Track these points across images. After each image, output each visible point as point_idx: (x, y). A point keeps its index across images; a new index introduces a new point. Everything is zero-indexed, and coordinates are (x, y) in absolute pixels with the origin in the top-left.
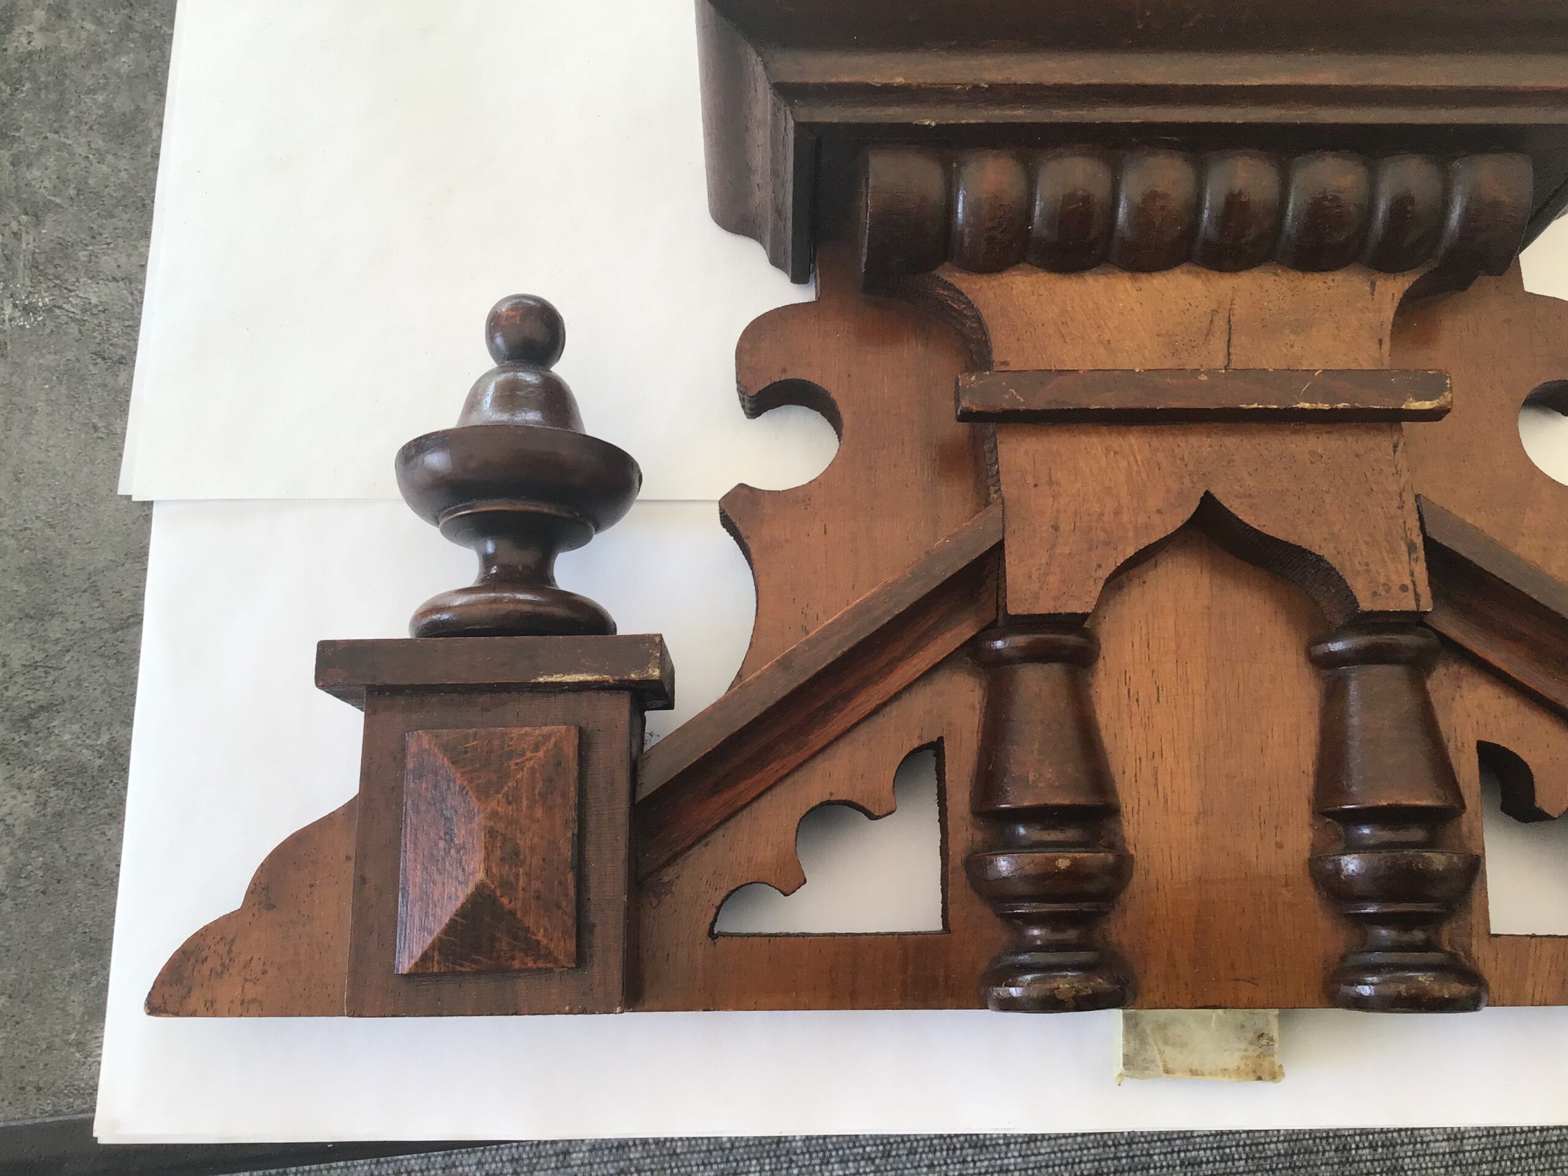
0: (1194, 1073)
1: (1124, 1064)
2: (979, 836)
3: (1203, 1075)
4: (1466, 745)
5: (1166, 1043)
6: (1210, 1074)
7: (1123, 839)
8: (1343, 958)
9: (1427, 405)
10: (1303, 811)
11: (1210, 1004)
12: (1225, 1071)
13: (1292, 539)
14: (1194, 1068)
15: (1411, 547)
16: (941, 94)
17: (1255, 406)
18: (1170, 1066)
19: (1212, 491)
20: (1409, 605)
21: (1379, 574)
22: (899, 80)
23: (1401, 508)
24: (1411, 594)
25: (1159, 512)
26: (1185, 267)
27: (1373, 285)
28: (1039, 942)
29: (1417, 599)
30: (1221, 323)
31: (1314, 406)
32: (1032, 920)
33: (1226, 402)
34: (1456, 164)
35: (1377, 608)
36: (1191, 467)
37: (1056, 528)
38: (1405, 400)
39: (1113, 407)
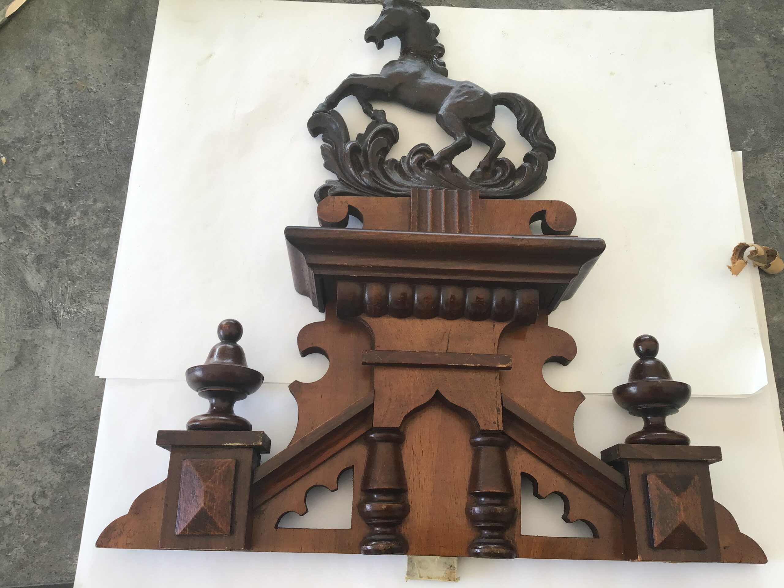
0: (429, 578)
1: (407, 574)
2: (363, 498)
3: (432, 579)
4: (517, 473)
5: (420, 567)
6: (434, 578)
7: (408, 500)
8: (474, 541)
9: (504, 366)
10: (464, 492)
11: (432, 554)
12: (439, 578)
13: (462, 406)
14: (429, 576)
15: (498, 410)
16: (358, 268)
17: (452, 364)
18: (421, 575)
19: (439, 390)
20: (496, 428)
21: (487, 418)
22: (346, 264)
23: (496, 397)
24: (496, 425)
25: (422, 396)
26: (437, 318)
27: (494, 326)
28: (379, 532)
29: (498, 426)
30: (446, 337)
31: (470, 365)
32: (376, 525)
33: (443, 363)
34: (517, 291)
35: (486, 429)
36: (433, 382)
37: (390, 400)
38: (498, 364)
39: (409, 363)
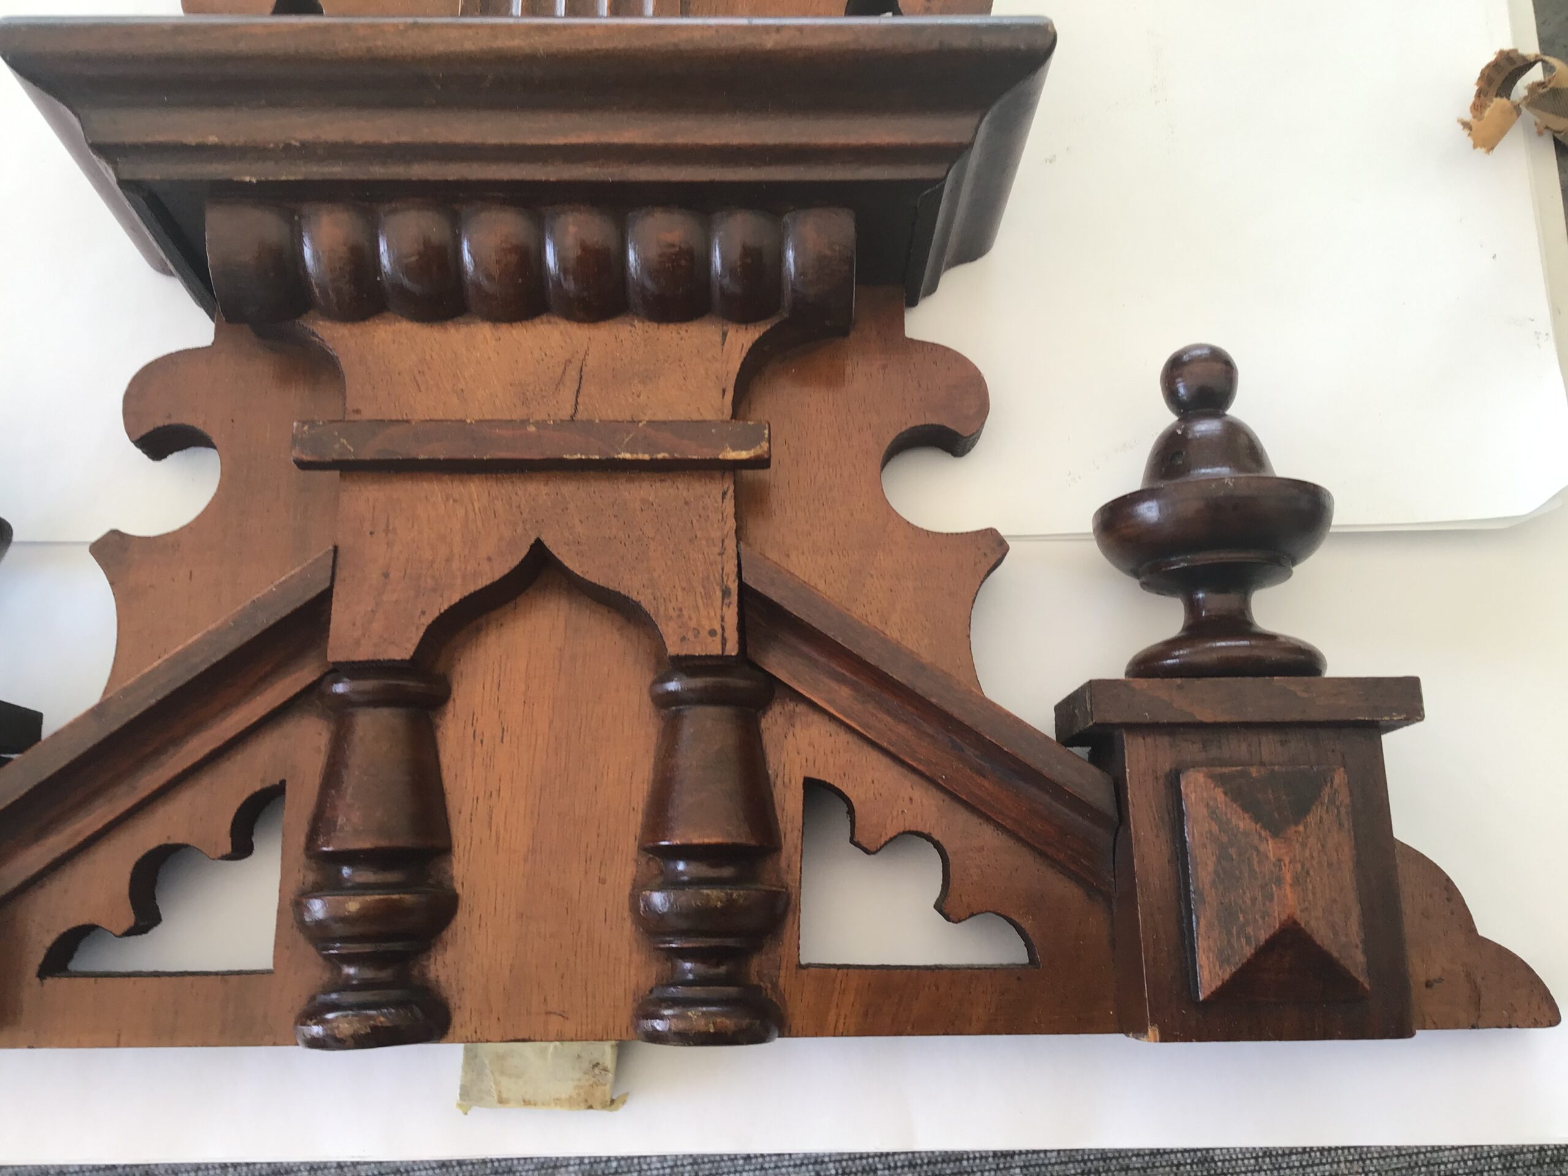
0: (527, 1103)
1: (461, 1095)
2: (311, 877)
3: (535, 1105)
4: (793, 782)
5: (502, 1073)
6: (543, 1104)
7: (452, 878)
9: (744, 455)
10: (627, 848)
11: (520, 1037)
12: (558, 1101)
13: (612, 586)
14: (527, 1097)
15: (726, 593)
16: (257, 152)
17: (579, 456)
18: (504, 1096)
19: (543, 538)
20: (715, 649)
21: (690, 618)
22: (212, 139)
23: (721, 554)
24: (719, 638)
25: (489, 559)
26: (544, 318)
27: (725, 335)
29: (724, 641)
30: (573, 373)
31: (635, 456)
33: (550, 453)
34: (786, 219)
35: (683, 653)
36: (525, 515)
37: (386, 575)
38: (723, 449)
39: (442, 457)
